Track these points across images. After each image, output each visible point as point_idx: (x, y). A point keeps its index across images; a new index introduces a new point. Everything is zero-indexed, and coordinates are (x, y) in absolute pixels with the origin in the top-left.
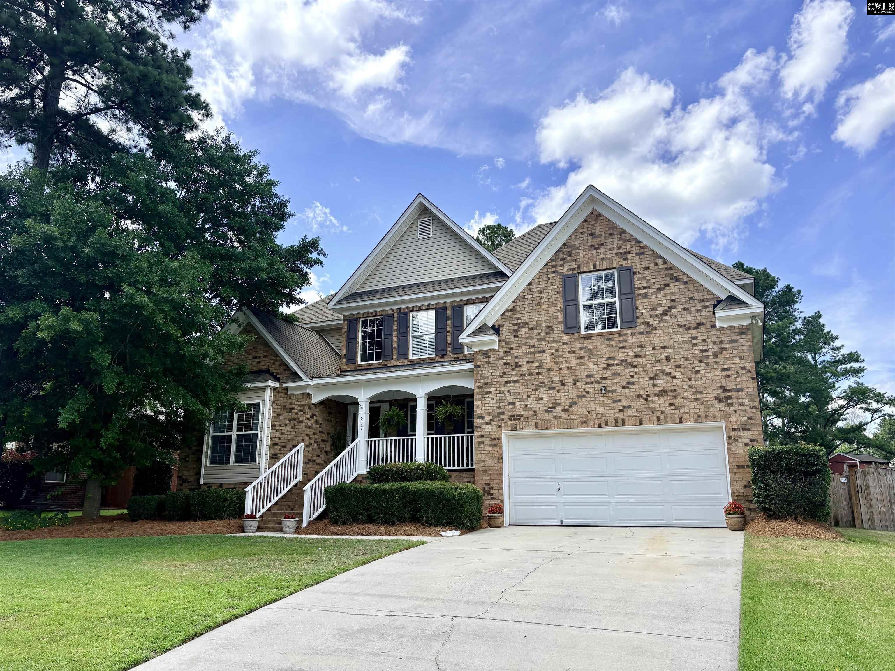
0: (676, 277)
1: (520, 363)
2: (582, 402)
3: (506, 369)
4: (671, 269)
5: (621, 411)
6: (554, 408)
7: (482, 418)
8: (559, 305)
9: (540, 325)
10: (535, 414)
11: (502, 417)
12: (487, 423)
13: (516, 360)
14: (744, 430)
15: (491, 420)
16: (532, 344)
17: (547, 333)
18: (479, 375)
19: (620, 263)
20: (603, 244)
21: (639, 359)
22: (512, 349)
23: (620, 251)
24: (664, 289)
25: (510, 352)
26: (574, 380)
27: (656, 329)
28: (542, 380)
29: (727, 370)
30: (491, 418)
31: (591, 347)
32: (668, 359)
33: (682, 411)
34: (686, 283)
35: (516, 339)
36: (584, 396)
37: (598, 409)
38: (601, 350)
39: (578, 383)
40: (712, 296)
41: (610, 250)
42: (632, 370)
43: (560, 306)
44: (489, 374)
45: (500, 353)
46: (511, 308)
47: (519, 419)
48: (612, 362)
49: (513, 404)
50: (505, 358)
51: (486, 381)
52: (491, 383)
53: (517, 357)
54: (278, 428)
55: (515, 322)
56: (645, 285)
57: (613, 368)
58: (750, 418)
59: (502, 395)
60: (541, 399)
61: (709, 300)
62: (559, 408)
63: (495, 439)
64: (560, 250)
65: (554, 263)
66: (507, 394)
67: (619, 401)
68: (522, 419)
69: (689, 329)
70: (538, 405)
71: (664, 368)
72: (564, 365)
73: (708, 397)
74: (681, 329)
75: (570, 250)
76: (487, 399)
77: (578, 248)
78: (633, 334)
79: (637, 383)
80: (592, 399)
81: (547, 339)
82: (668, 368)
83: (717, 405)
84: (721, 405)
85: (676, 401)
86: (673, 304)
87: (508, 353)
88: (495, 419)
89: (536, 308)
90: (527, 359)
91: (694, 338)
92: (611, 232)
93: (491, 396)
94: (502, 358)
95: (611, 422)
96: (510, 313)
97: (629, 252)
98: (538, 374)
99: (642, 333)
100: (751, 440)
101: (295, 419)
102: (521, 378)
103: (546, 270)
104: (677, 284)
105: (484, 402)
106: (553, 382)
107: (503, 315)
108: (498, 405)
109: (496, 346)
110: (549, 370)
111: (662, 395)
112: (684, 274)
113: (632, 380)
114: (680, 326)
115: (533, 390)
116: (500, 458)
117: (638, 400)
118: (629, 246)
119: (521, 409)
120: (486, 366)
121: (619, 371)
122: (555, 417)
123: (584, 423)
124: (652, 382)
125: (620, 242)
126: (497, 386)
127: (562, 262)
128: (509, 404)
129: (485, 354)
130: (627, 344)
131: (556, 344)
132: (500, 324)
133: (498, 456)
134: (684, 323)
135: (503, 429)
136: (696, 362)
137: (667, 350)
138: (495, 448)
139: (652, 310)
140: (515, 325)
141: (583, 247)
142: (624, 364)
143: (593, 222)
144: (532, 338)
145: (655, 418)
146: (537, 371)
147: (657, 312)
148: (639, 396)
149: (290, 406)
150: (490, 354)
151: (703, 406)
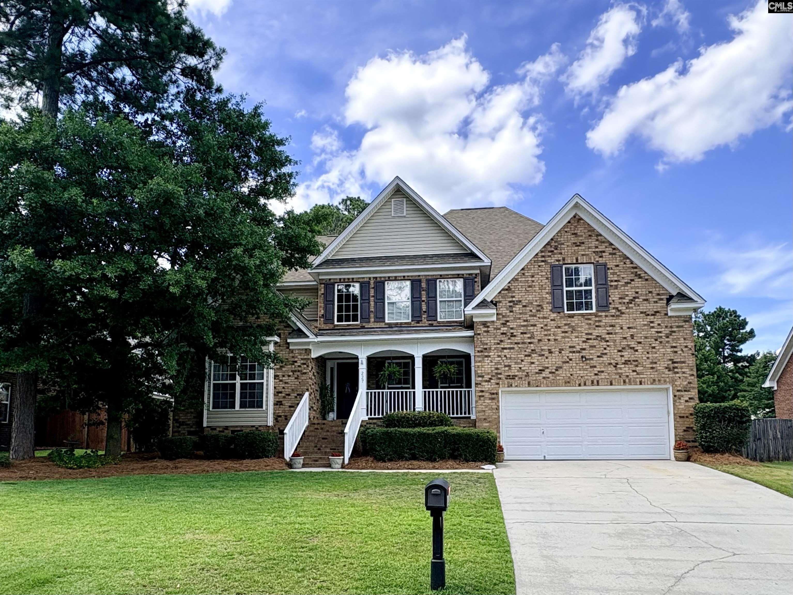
0: (640, 274)
1: (515, 334)
2: (566, 366)
3: (503, 338)
4: (636, 268)
5: (596, 374)
6: (544, 370)
7: (483, 377)
8: (547, 288)
9: (532, 303)
10: (527, 375)
11: (499, 376)
12: (486, 381)
13: (512, 331)
14: (685, 391)
15: (491, 379)
16: (525, 319)
17: (538, 311)
18: (479, 342)
19: (597, 259)
20: (583, 243)
21: (611, 336)
22: (508, 321)
23: (597, 250)
24: (630, 283)
25: (506, 324)
26: (560, 349)
27: (623, 313)
28: (533, 348)
29: (675, 347)
30: (490, 377)
31: (574, 324)
32: (632, 336)
33: (642, 376)
34: (647, 280)
35: (512, 314)
36: (568, 362)
37: (578, 372)
38: (581, 327)
39: (563, 352)
40: (666, 292)
41: (589, 248)
42: (605, 343)
43: (548, 289)
44: (488, 341)
45: (498, 324)
46: (506, 287)
47: (514, 379)
48: (590, 337)
49: (509, 366)
50: (502, 329)
51: (485, 347)
52: (490, 348)
53: (512, 328)
54: (281, 379)
55: (511, 299)
56: (616, 279)
57: (590, 341)
58: (690, 383)
59: (500, 359)
60: (533, 363)
61: (663, 294)
62: (547, 371)
63: (493, 394)
64: (548, 244)
65: (543, 254)
66: (504, 358)
67: (595, 367)
68: (517, 378)
69: (648, 315)
70: (530, 368)
71: (629, 343)
72: (552, 338)
73: (661, 366)
74: (642, 315)
75: (556, 244)
76: (486, 361)
77: (563, 244)
78: (606, 316)
79: (608, 354)
80: (574, 365)
81: (538, 316)
82: (633, 344)
83: (667, 372)
84: (670, 373)
85: (638, 369)
86: (637, 295)
87: (504, 324)
88: (493, 378)
89: (528, 289)
90: (521, 331)
91: (652, 322)
92: (590, 233)
93: (490, 359)
94: (500, 329)
95: (588, 383)
96: (506, 292)
97: (604, 252)
98: (530, 343)
99: (613, 316)
100: (690, 398)
101: (299, 371)
102: (516, 346)
103: (536, 259)
104: (640, 280)
105: (483, 364)
106: (542, 350)
107: (500, 292)
108: (496, 366)
109: (494, 319)
110: (540, 340)
111: (627, 364)
112: (646, 273)
113: (605, 351)
114: (642, 313)
115: (526, 356)
116: (498, 409)
117: (609, 366)
118: (604, 247)
119: (516, 371)
120: (485, 334)
121: (595, 344)
122: (544, 378)
123: (567, 383)
124: (620, 353)
125: (597, 243)
126: (495, 351)
127: (550, 254)
128: (505, 366)
129: (485, 324)
130: (601, 324)
131: (545, 320)
132: (497, 300)
133: (496, 407)
134: (645, 310)
135: (501, 386)
136: (653, 340)
137: (631, 330)
138: (494, 401)
139: (620, 298)
140: (510, 302)
141: (568, 244)
142: (599, 339)
143: (575, 224)
144: (526, 314)
145: (622, 381)
146: (529, 341)
147: (624, 301)
148: (610, 364)
149: (293, 359)
150: (488, 324)
151: (656, 373)
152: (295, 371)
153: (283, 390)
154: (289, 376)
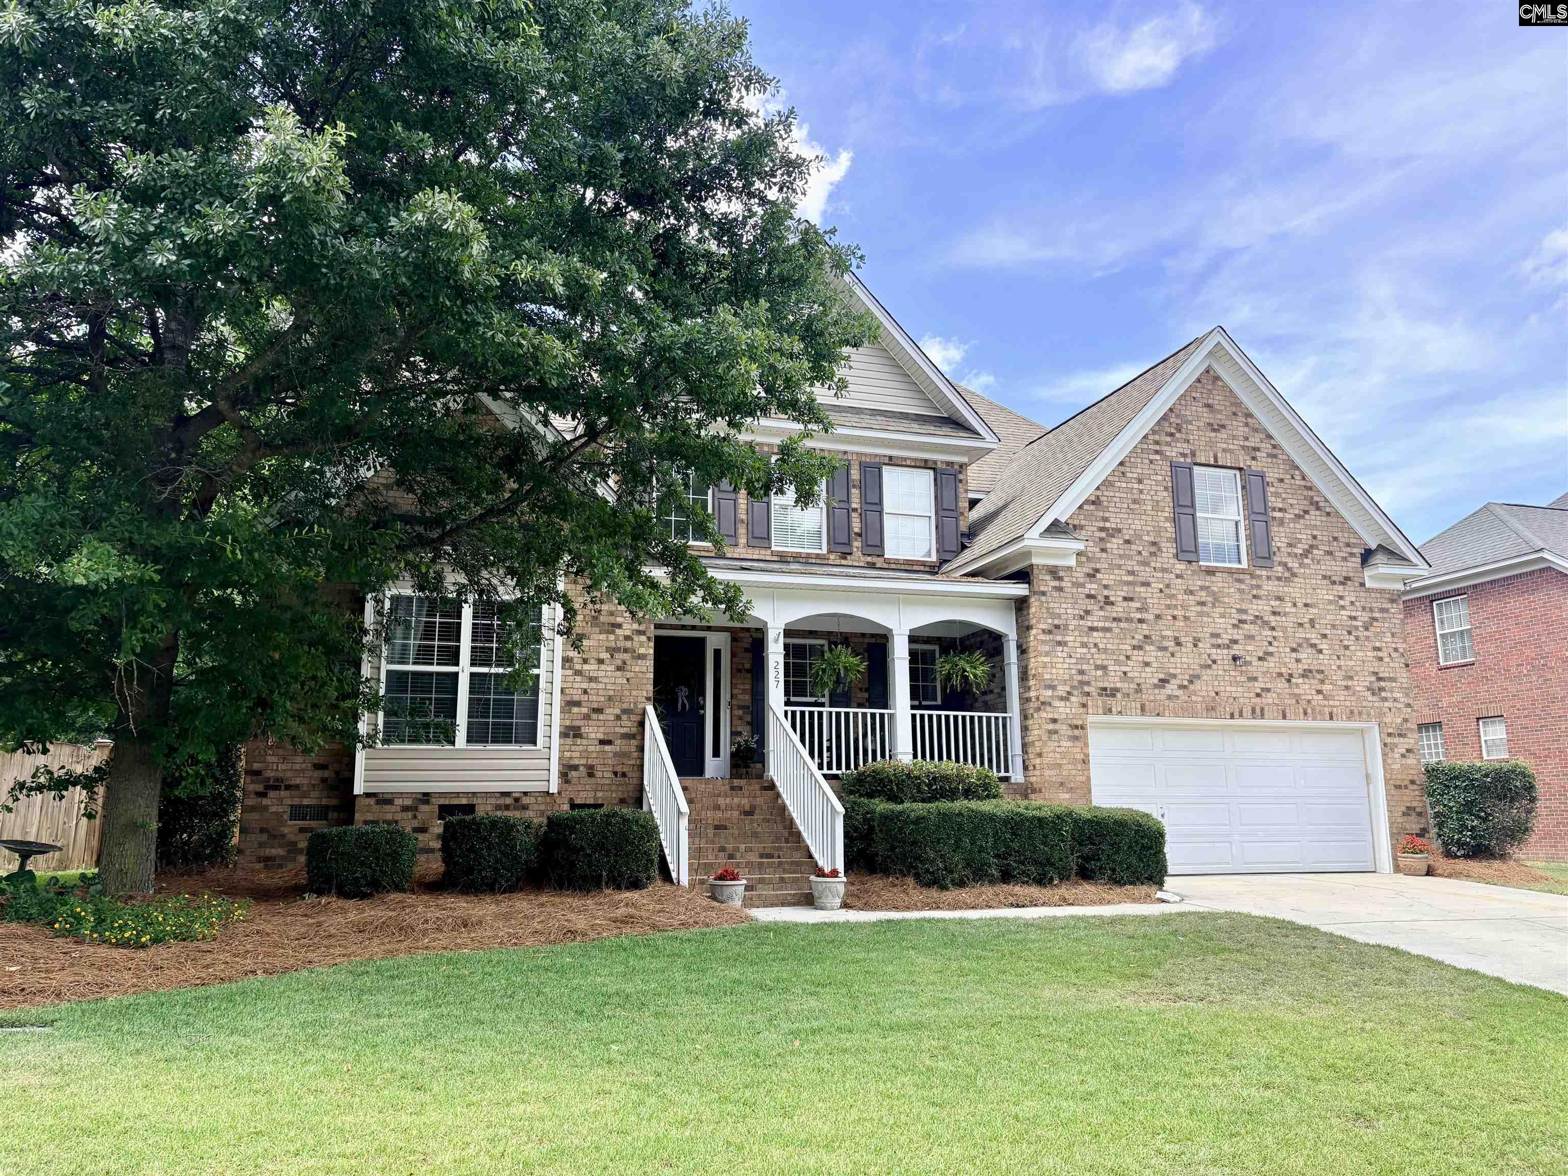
0: (1317, 503)
1: (1112, 599)
2: (1206, 675)
3: (1091, 605)
4: (1310, 488)
5: (1258, 695)
6: (1167, 681)
7: (1053, 688)
8: (1167, 509)
9: (1140, 537)
10: (1139, 690)
11: (1086, 689)
12: (1062, 699)
13: (1106, 593)
14: (1400, 735)
15: (1069, 693)
16: (1129, 568)
17: (1153, 554)
18: (1044, 610)
19: (1248, 463)
20: (1223, 426)
21: (1278, 618)
22: (1097, 571)
23: (1247, 444)
24: (1303, 517)
25: (1094, 576)
26: (1194, 638)
27: (1294, 575)
28: (1147, 633)
29: (1379, 649)
30: (1068, 689)
31: (1216, 589)
32: (1312, 622)
33: (1331, 703)
34: (1328, 514)
35: (1104, 555)
36: (1209, 667)
37: (1228, 689)
38: (1229, 595)
39: (1200, 645)
40: (1358, 541)
41: (1234, 437)
42: (1269, 633)
43: (1168, 512)
44: (1063, 611)
45: (1079, 575)
46: (1093, 498)
47: (1113, 695)
48: (1244, 617)
49: (1104, 668)
50: (1088, 586)
51: (1056, 622)
52: (1066, 626)
53: (1106, 587)
54: (578, 667)
55: (1101, 524)
56: (1280, 505)
57: (1245, 626)
58: (1406, 720)
59: (1085, 650)
60: (1147, 664)
61: (1355, 545)
62: (1175, 683)
63: (1076, 727)
64: (1164, 418)
65: (1157, 437)
66: (1093, 650)
67: (1255, 679)
68: (1119, 695)
69: (1334, 583)
70: (1143, 675)
71: (1308, 636)
72: (1179, 613)
73: (1360, 684)
74: (1325, 582)
75: (1179, 421)
76: (1060, 654)
77: (1190, 423)
78: (1269, 578)
79: (1276, 655)
80: (1220, 673)
81: (1153, 564)
82: (1314, 637)
83: (1370, 698)
84: (1375, 698)
85: (1327, 688)
86: (1315, 543)
87: (1091, 576)
88: (1075, 693)
89: (1132, 506)
90: (1123, 594)
91: (1341, 598)
92: (1234, 409)
93: (1066, 649)
94: (1082, 585)
95: (1247, 711)
96: (1092, 507)
97: (1258, 449)
98: (1141, 621)
99: (1279, 579)
100: (1408, 751)
101: (626, 650)
102: (1114, 625)
103: (1145, 446)
104: (1318, 513)
105: (1055, 660)
106: (1163, 637)
107: (1080, 507)
108: (1079, 667)
109: (1072, 562)
110: (1158, 617)
111: (1307, 677)
112: (1326, 501)
113: (1271, 649)
114: (1324, 577)
115: (1134, 648)
116: (1085, 761)
117: (1278, 680)
118: (1258, 440)
119: (1117, 679)
120: (1056, 594)
121: (1253, 632)
122: (1169, 697)
123: (1211, 709)
124: (1294, 655)
125: (1246, 429)
126: (1077, 633)
127: (1169, 439)
128: (1098, 667)
129: (1054, 572)
130: (1263, 593)
131: (1166, 575)
132: (1076, 522)
133: (1082, 756)
134: (1329, 573)
135: (1090, 711)
136: (1345, 633)
137: (1312, 610)
138: (1077, 744)
139: (1290, 545)
140: (1102, 529)
141: (1198, 424)
142: (1259, 622)
143: (1210, 387)
144: (1130, 558)
145: (1301, 710)
146: (1139, 616)
147: (1296, 551)
148: (1280, 675)
150: (1061, 574)
151: (1353, 698)
152: (617, 650)
153: (586, 697)
154: (601, 661)
